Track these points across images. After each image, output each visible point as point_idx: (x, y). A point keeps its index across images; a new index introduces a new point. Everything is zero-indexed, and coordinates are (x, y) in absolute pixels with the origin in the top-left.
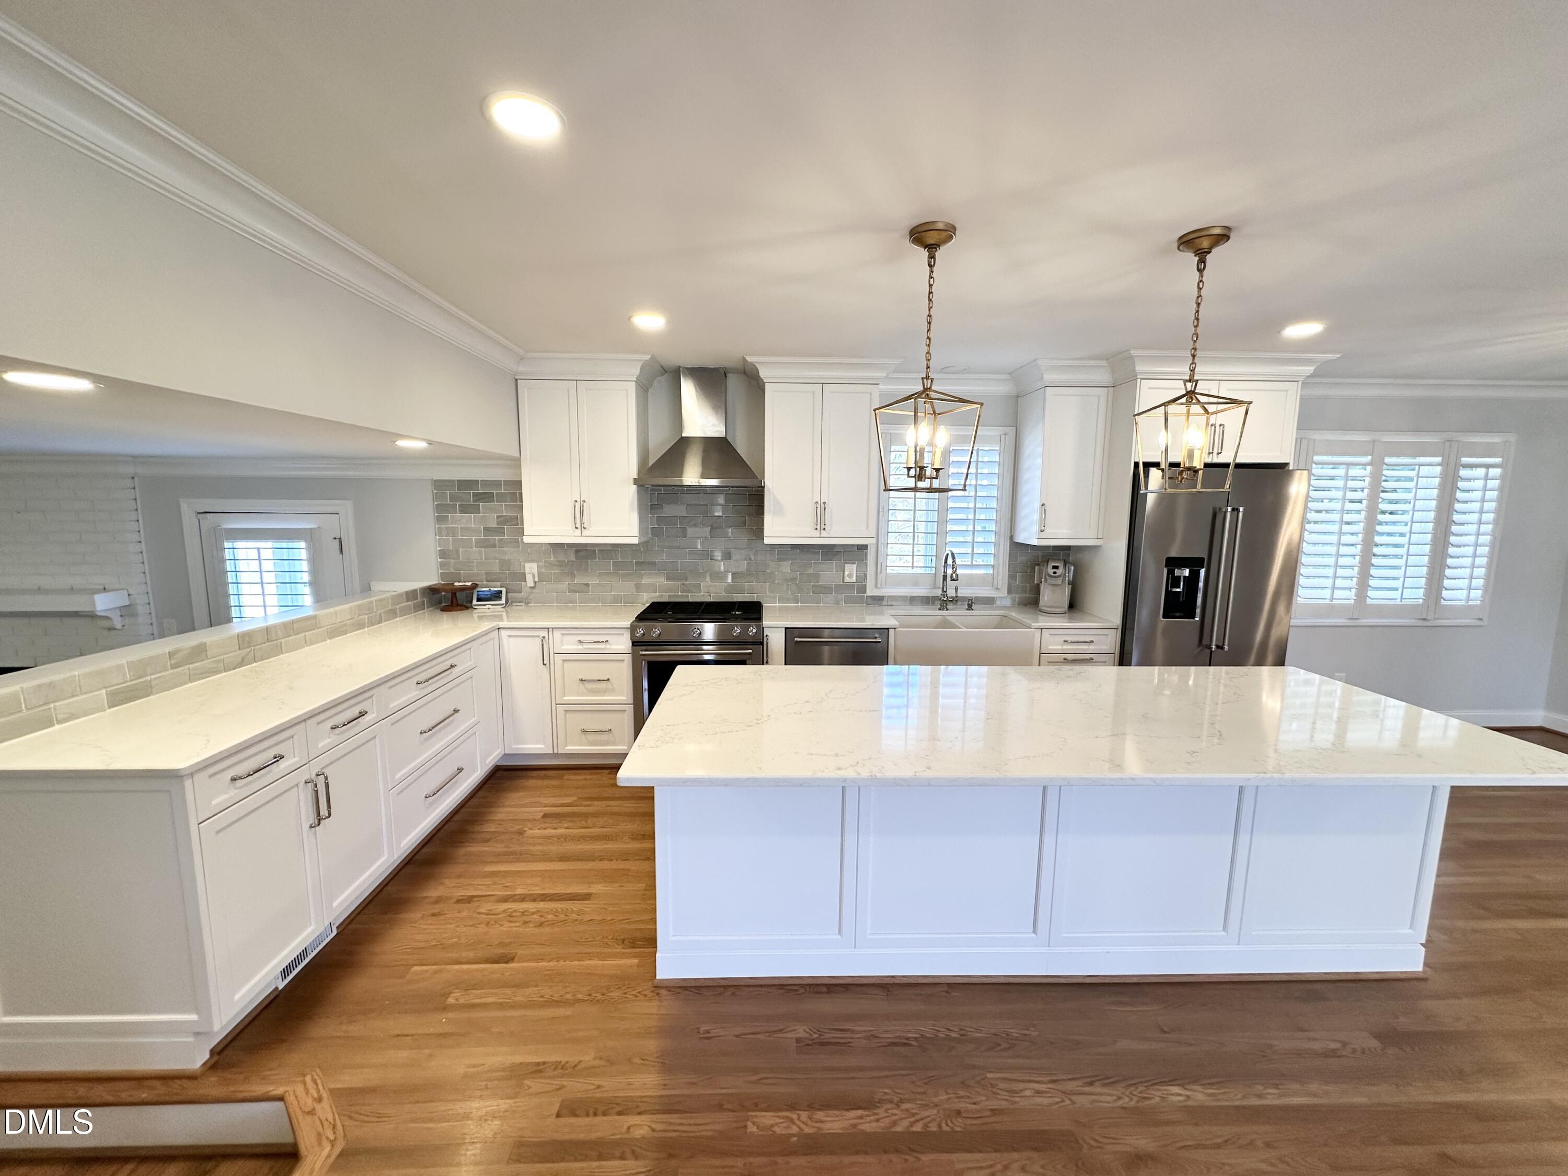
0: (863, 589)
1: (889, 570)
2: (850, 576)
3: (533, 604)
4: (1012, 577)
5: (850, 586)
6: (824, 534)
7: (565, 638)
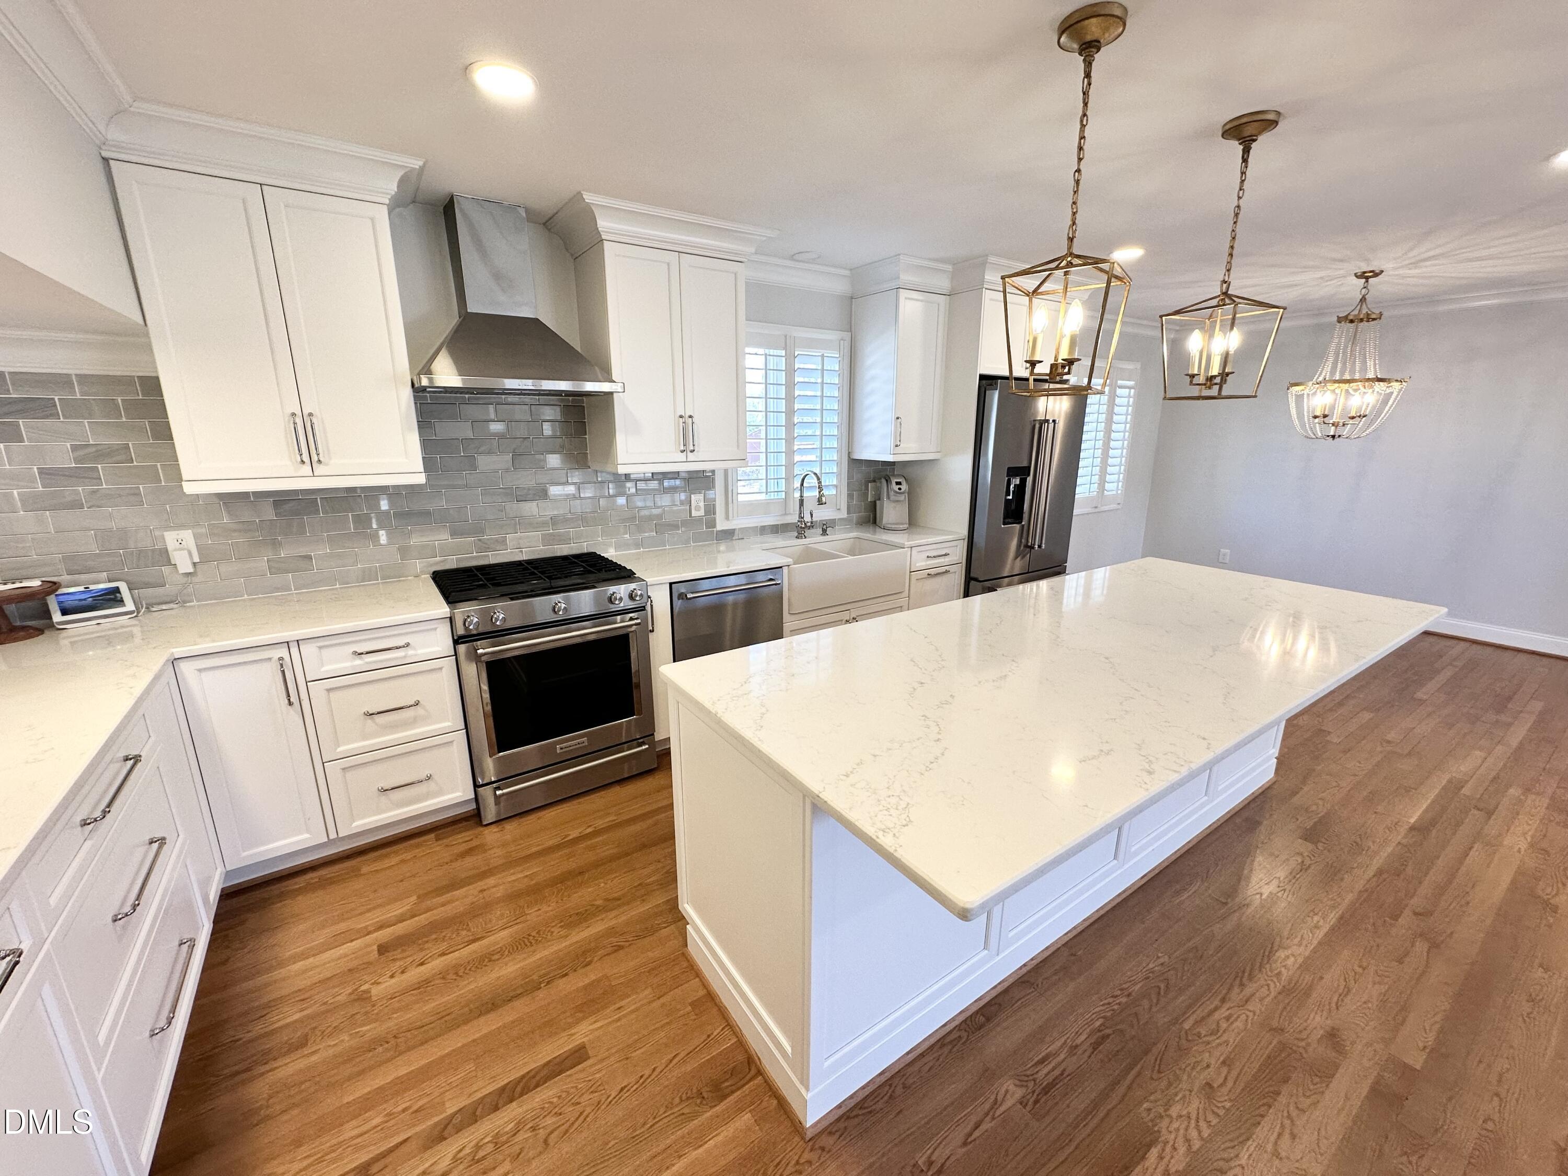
0: (712, 524)
1: (741, 498)
2: (698, 508)
3: (195, 603)
4: (850, 496)
5: (699, 519)
6: (691, 457)
7: (325, 652)
